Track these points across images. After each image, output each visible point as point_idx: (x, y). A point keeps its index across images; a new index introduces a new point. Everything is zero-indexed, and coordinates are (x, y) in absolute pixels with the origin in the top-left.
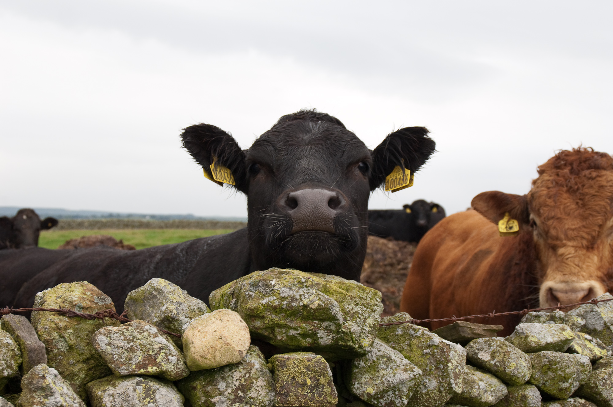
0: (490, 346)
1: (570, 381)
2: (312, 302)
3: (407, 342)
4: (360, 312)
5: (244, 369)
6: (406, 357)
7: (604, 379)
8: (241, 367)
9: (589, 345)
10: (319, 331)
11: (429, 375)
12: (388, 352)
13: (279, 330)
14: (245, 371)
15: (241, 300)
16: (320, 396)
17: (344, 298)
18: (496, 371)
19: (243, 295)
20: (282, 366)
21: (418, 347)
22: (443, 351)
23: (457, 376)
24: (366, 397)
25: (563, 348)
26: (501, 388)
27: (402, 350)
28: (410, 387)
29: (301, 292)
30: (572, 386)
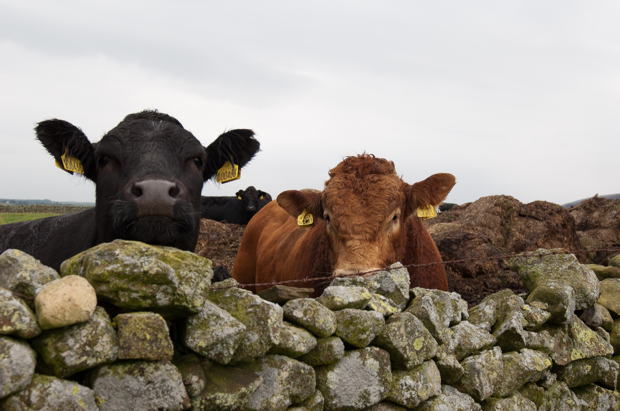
0: (303, 305)
1: (367, 333)
2: (151, 268)
3: (234, 303)
4: (194, 277)
5: (91, 327)
6: (232, 316)
7: (395, 331)
8: (88, 326)
9: (383, 304)
10: (157, 294)
11: (252, 330)
12: (217, 311)
13: (123, 293)
14: (91, 329)
15: (89, 267)
16: (158, 348)
17: (180, 265)
18: (308, 326)
19: (90, 263)
20: (125, 324)
21: (243, 306)
22: (263, 309)
23: (275, 330)
24: (198, 349)
25: (362, 306)
26: (312, 340)
27: (229, 309)
28: (236, 340)
29: (142, 260)
30: (369, 337)
